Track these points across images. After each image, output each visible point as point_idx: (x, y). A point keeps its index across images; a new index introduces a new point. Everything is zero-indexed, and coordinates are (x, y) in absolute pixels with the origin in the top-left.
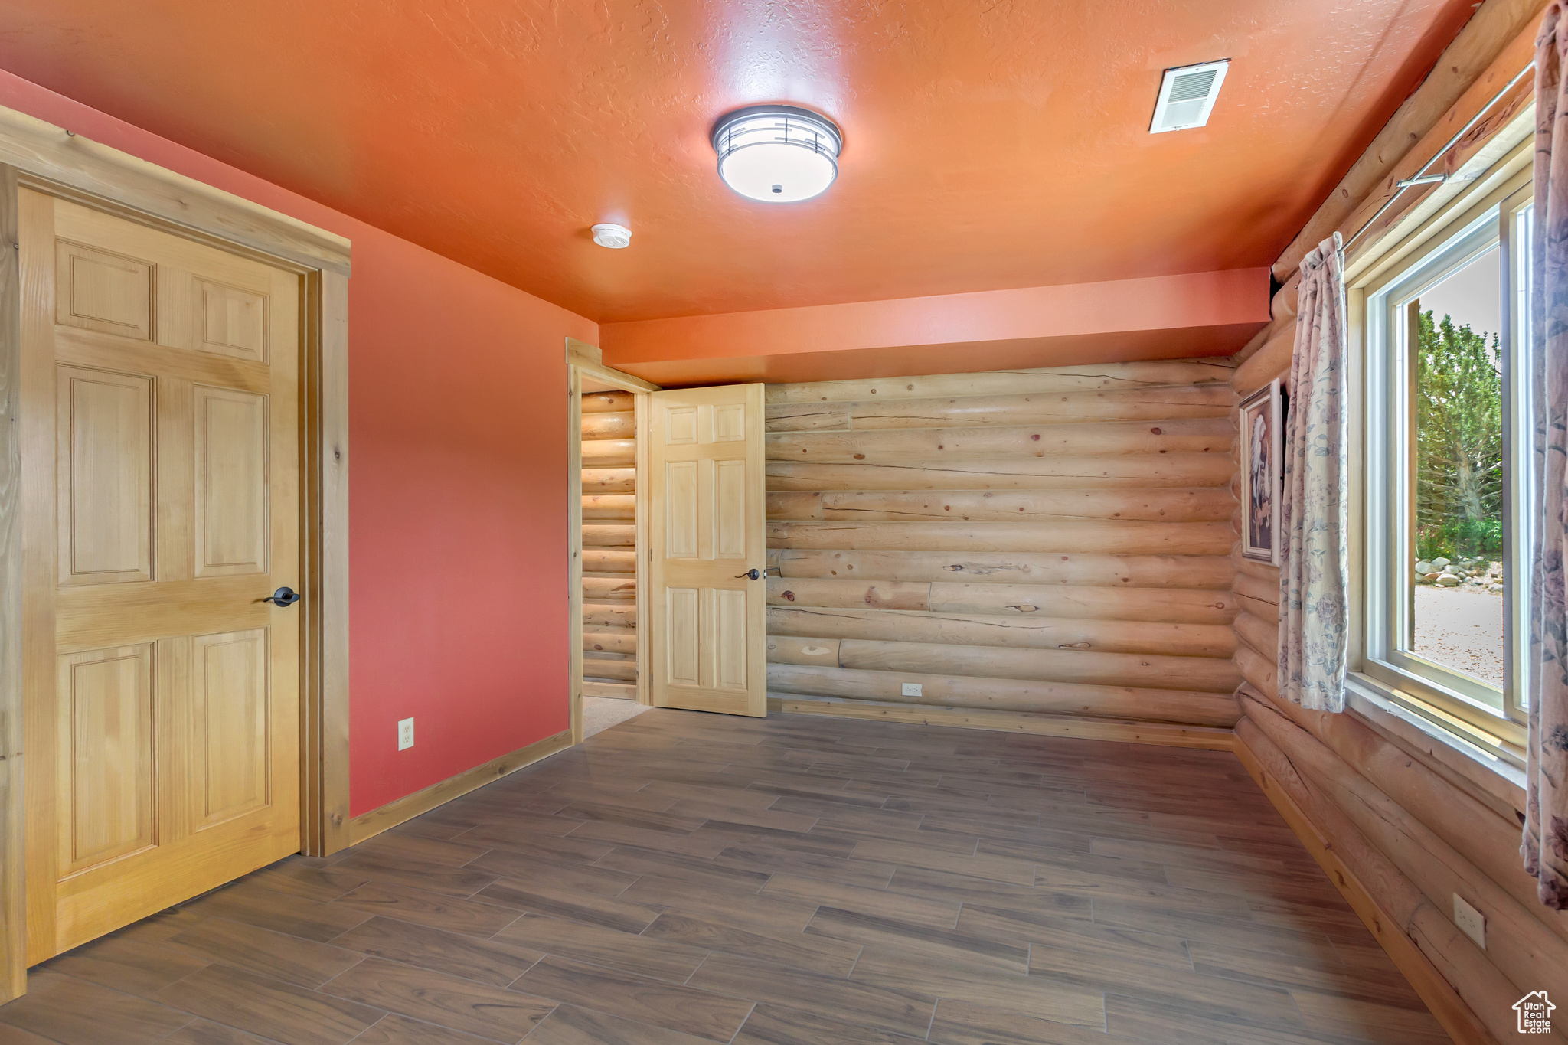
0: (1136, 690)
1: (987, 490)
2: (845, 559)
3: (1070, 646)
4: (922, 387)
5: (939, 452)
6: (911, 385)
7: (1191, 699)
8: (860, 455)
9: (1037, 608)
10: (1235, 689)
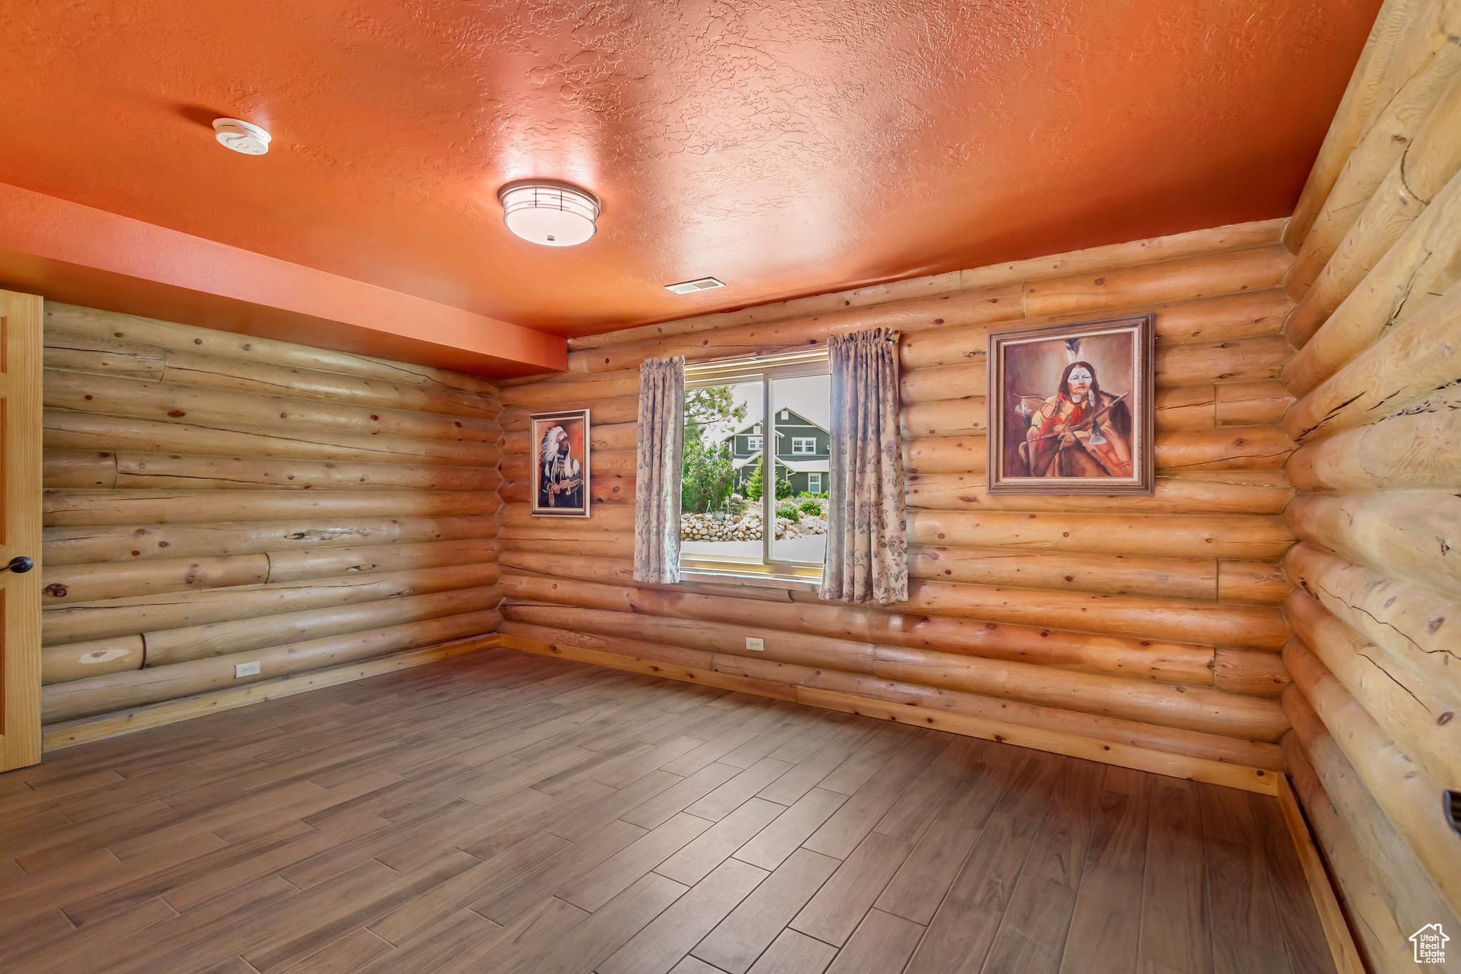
0: (441, 619)
1: (330, 462)
2: (157, 536)
3: (399, 594)
4: (263, 348)
5: (282, 420)
6: (248, 345)
7: (475, 617)
8: (178, 412)
9: (374, 566)
10: (498, 603)
